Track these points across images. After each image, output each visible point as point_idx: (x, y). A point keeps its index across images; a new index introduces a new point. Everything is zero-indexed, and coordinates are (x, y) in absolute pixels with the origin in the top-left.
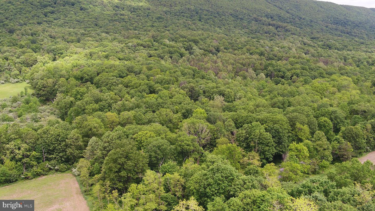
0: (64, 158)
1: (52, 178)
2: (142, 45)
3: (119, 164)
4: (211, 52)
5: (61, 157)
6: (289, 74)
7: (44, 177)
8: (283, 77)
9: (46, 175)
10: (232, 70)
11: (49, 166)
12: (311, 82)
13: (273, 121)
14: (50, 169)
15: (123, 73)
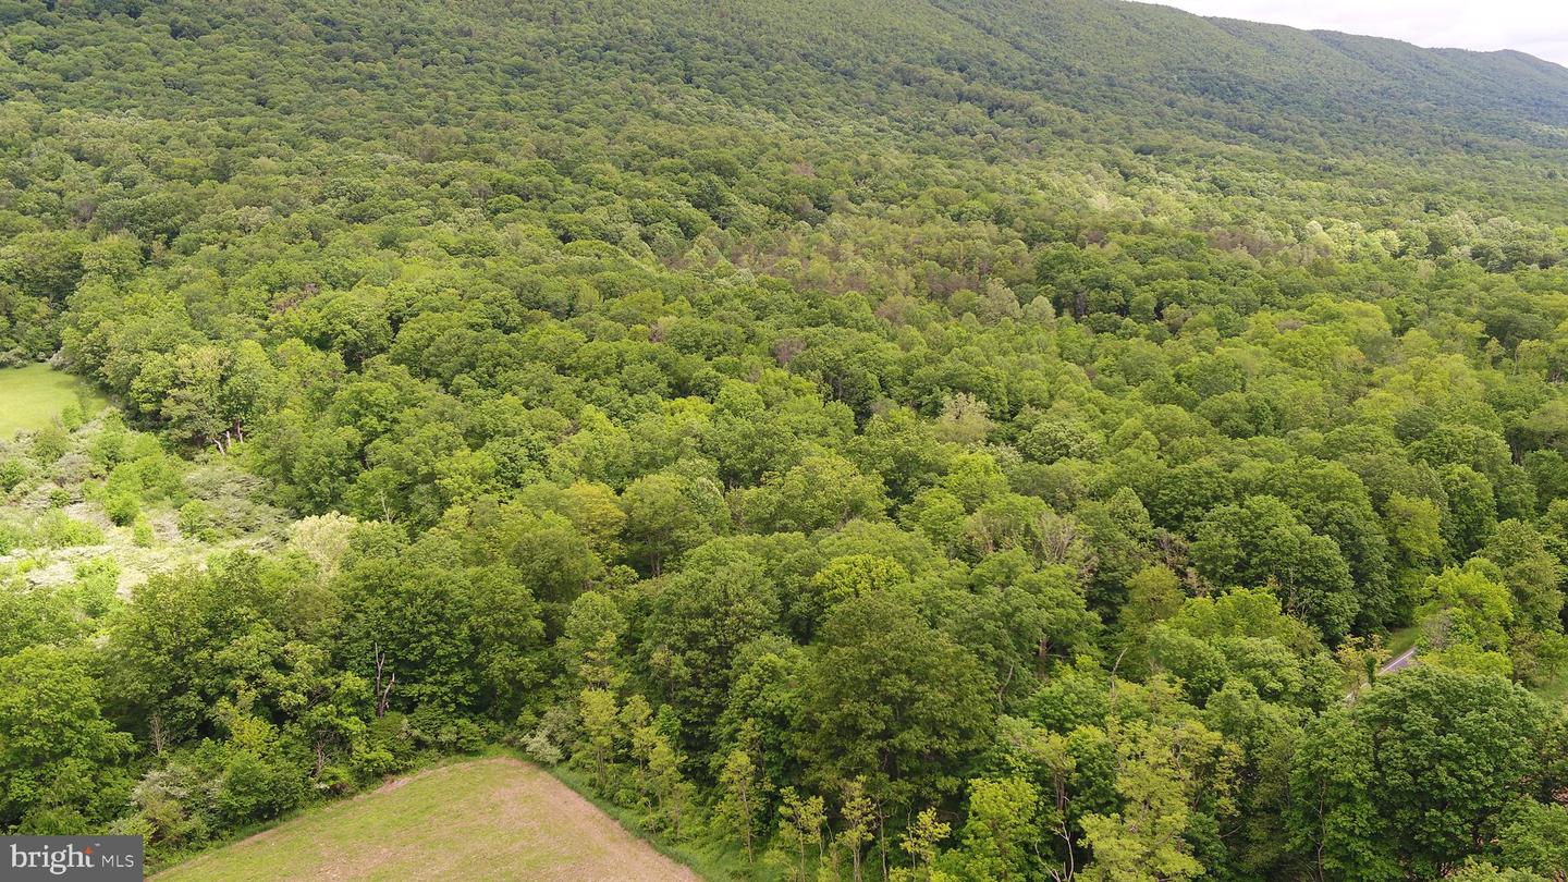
0: (467, 694)
1: (435, 780)
2: (510, 189)
3: (888, 700)
4: (798, 213)
5: (456, 690)
6: (1145, 297)
7: (402, 781)
8: (1123, 311)
9: (406, 769)
10: (912, 285)
11: (416, 732)
12: (1245, 327)
13: (1313, 489)
14: (419, 744)
15: (508, 312)
